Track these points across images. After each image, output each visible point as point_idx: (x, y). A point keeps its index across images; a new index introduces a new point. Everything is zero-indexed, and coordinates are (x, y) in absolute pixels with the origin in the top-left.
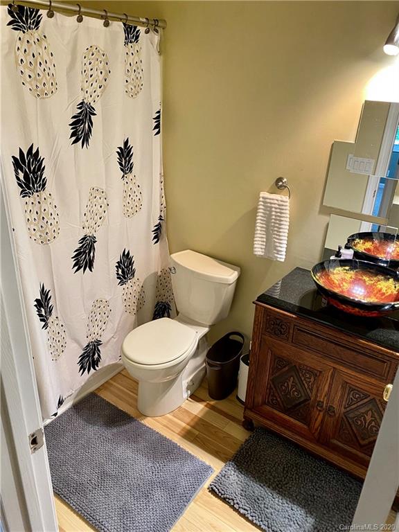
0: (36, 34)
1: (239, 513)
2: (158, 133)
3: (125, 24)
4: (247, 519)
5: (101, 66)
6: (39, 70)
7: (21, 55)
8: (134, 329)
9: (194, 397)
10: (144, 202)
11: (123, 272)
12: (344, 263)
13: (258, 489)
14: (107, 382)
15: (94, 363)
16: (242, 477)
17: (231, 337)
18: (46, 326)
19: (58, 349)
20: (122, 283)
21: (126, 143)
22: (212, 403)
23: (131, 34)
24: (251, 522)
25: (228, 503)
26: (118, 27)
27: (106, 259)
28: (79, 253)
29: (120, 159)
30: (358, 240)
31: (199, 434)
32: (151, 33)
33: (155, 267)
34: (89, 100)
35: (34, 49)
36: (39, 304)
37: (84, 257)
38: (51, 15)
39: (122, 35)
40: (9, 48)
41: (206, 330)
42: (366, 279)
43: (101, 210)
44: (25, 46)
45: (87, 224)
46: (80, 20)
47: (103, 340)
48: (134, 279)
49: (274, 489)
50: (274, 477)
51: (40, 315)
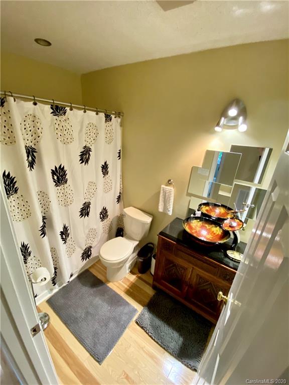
0: (64, 117)
1: (149, 335)
2: (120, 159)
3: (105, 114)
4: (152, 338)
5: (94, 131)
6: (66, 133)
7: (57, 126)
8: (107, 241)
9: (132, 272)
10: (113, 187)
11: (103, 216)
12: (197, 218)
13: (158, 322)
14: (94, 264)
15: (89, 256)
16: (151, 315)
17: (149, 245)
18: (65, 243)
19: (70, 252)
20: (102, 221)
21: (105, 163)
22: (140, 275)
23: (108, 118)
24: (154, 340)
25: (144, 330)
26: (102, 115)
27: (95, 212)
28: (83, 210)
29: (103, 170)
30: (203, 206)
31: (133, 292)
32: (117, 118)
33: (117, 213)
34: (88, 145)
35: (63, 124)
36: (62, 233)
37: (85, 211)
38: (71, 110)
39: (104, 119)
40: (51, 123)
41: (137, 242)
42: (207, 225)
43: (94, 191)
44: (59, 122)
45: (86, 197)
46: (85, 112)
47: (93, 246)
48: (108, 219)
49: (165, 322)
50: (165, 315)
51: (62, 238)
